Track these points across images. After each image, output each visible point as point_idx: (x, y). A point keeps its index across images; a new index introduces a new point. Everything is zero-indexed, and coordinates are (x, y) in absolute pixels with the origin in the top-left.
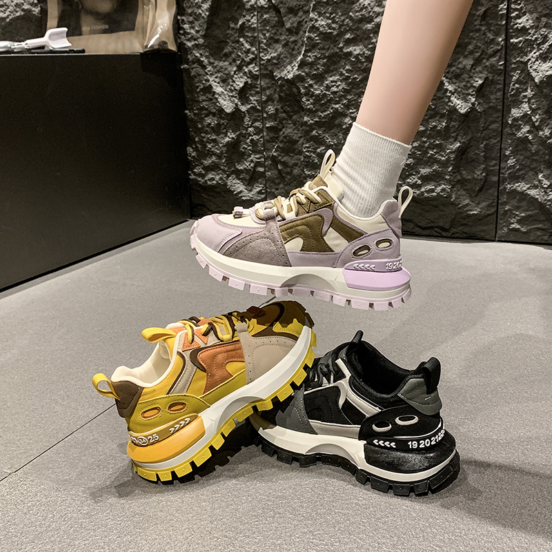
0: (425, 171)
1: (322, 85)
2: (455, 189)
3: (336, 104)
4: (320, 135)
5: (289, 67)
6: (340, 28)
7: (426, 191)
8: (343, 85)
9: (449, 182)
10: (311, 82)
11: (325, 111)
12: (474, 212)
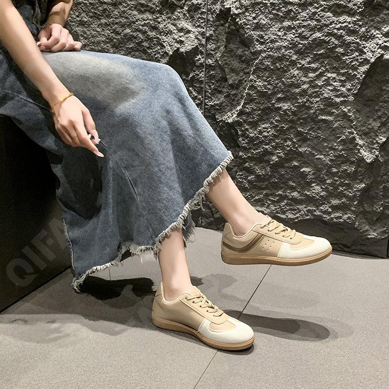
0: (335, 202)
1: (256, 129)
2: (358, 218)
3: (266, 145)
4: (251, 167)
5: (229, 114)
6: (274, 89)
7: (335, 217)
8: (272, 132)
9: (354, 212)
10: (247, 127)
11: (257, 149)
12: (372, 236)
